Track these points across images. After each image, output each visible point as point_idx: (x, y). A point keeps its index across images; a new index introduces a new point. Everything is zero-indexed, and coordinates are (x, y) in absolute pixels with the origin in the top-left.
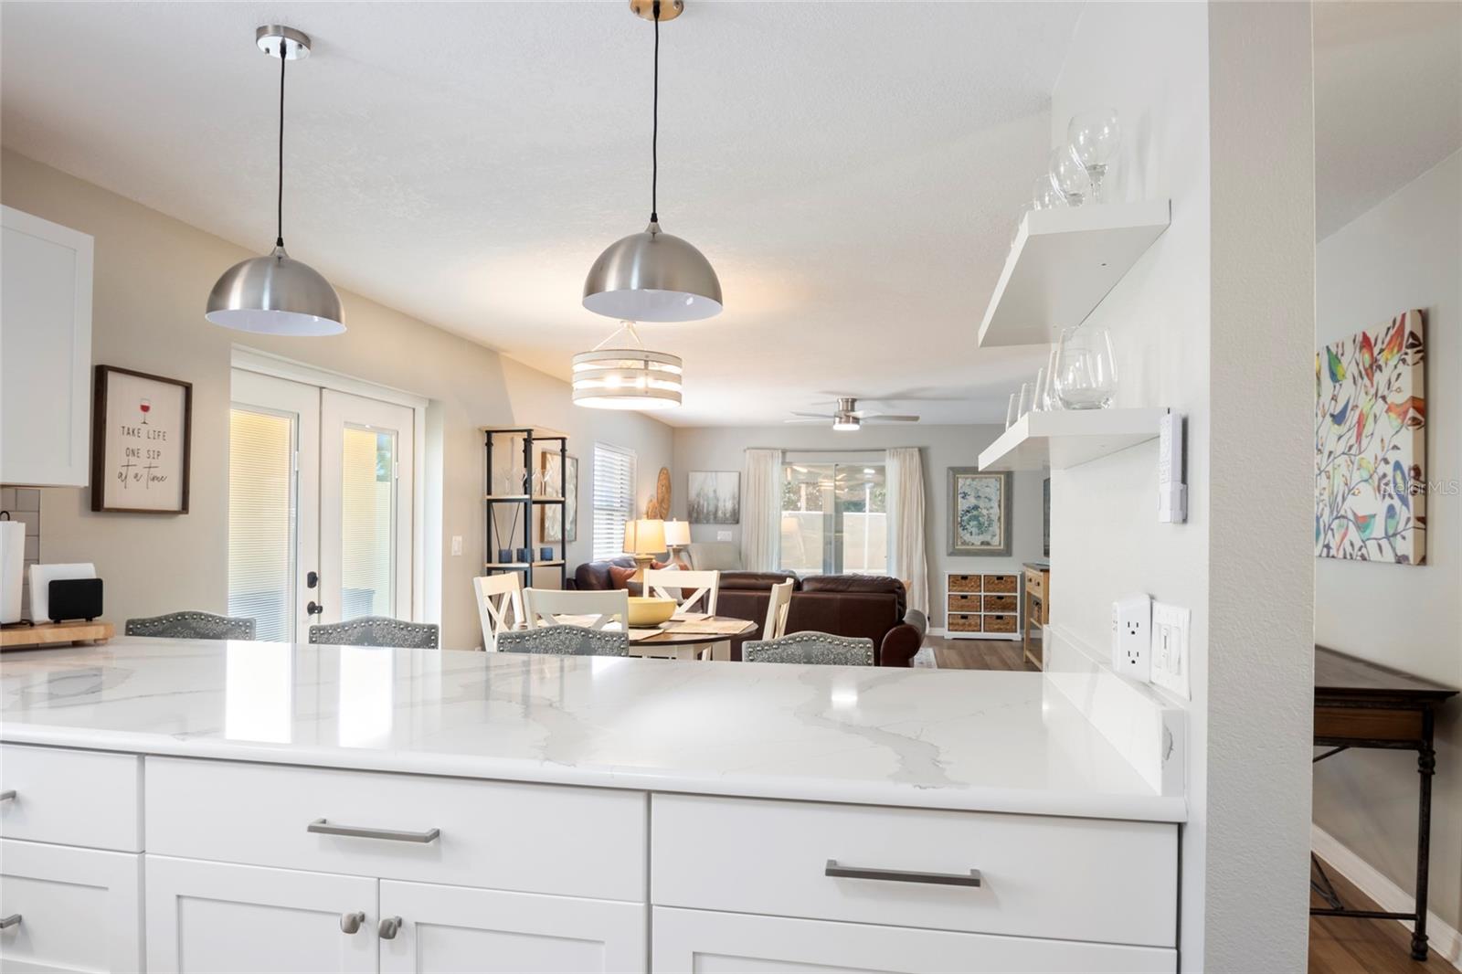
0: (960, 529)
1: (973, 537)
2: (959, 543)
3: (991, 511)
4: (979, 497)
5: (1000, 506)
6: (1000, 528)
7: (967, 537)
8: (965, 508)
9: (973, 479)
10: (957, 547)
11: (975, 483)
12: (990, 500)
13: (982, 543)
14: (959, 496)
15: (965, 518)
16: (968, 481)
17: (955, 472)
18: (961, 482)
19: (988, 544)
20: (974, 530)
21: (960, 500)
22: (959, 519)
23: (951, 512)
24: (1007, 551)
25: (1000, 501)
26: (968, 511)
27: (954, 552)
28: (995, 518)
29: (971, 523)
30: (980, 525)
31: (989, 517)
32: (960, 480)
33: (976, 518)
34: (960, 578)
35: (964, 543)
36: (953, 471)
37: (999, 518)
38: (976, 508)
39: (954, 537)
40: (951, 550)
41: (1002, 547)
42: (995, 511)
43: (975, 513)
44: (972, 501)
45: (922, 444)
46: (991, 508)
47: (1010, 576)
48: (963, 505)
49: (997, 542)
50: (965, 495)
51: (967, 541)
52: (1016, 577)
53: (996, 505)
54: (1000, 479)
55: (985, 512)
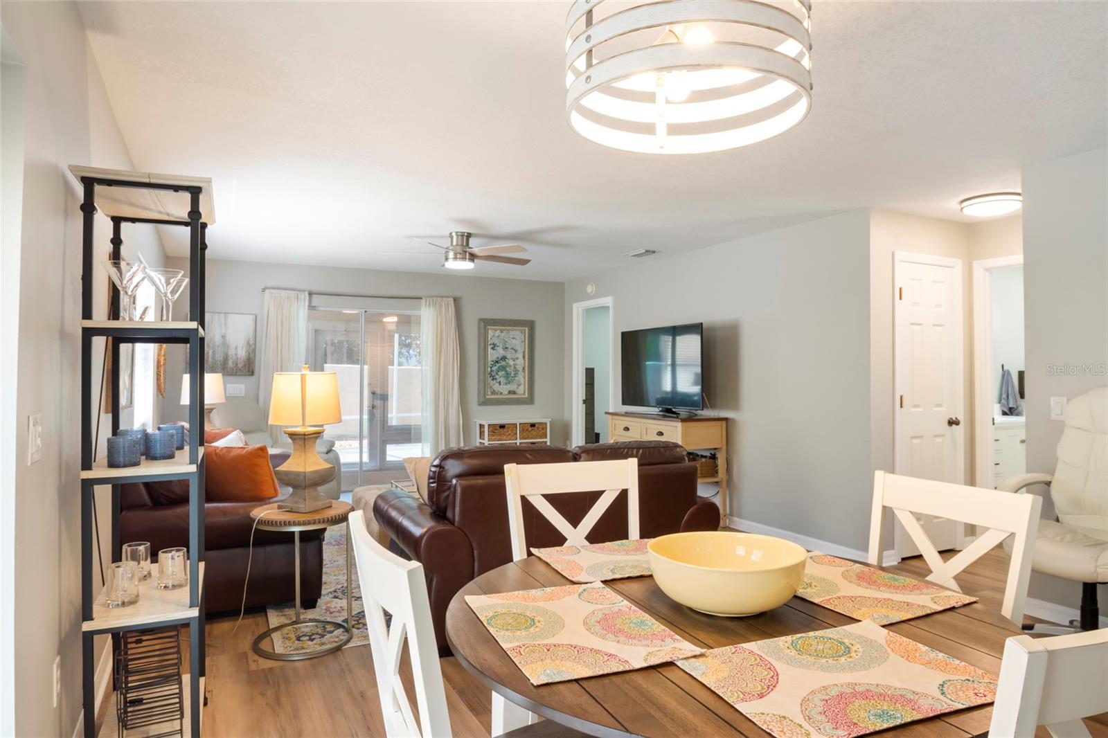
0: (490, 379)
1: (501, 386)
2: (489, 393)
3: (517, 362)
4: (506, 348)
5: (524, 357)
6: (524, 377)
7: (496, 387)
8: (494, 358)
9: (502, 331)
10: (487, 397)
11: (503, 334)
12: (516, 351)
13: (510, 392)
14: (490, 347)
15: (494, 368)
16: (497, 333)
17: (486, 323)
18: (491, 333)
19: (514, 393)
20: (502, 380)
21: (490, 350)
22: (489, 370)
23: (482, 362)
24: (530, 400)
25: (524, 352)
26: (497, 362)
27: (484, 402)
28: (520, 368)
29: (500, 373)
30: (507, 375)
31: (515, 368)
32: (490, 332)
33: (503, 368)
34: (498, 428)
35: (494, 393)
36: (484, 322)
37: (524, 368)
38: (504, 358)
39: (483, 387)
40: (482, 400)
41: (526, 396)
42: (521, 362)
43: (503, 363)
44: (500, 352)
45: (457, 294)
46: (517, 358)
47: (541, 423)
48: (492, 355)
49: (522, 391)
50: (494, 346)
51: (496, 390)
52: (546, 424)
53: (521, 356)
54: (525, 331)
55: (511, 362)
